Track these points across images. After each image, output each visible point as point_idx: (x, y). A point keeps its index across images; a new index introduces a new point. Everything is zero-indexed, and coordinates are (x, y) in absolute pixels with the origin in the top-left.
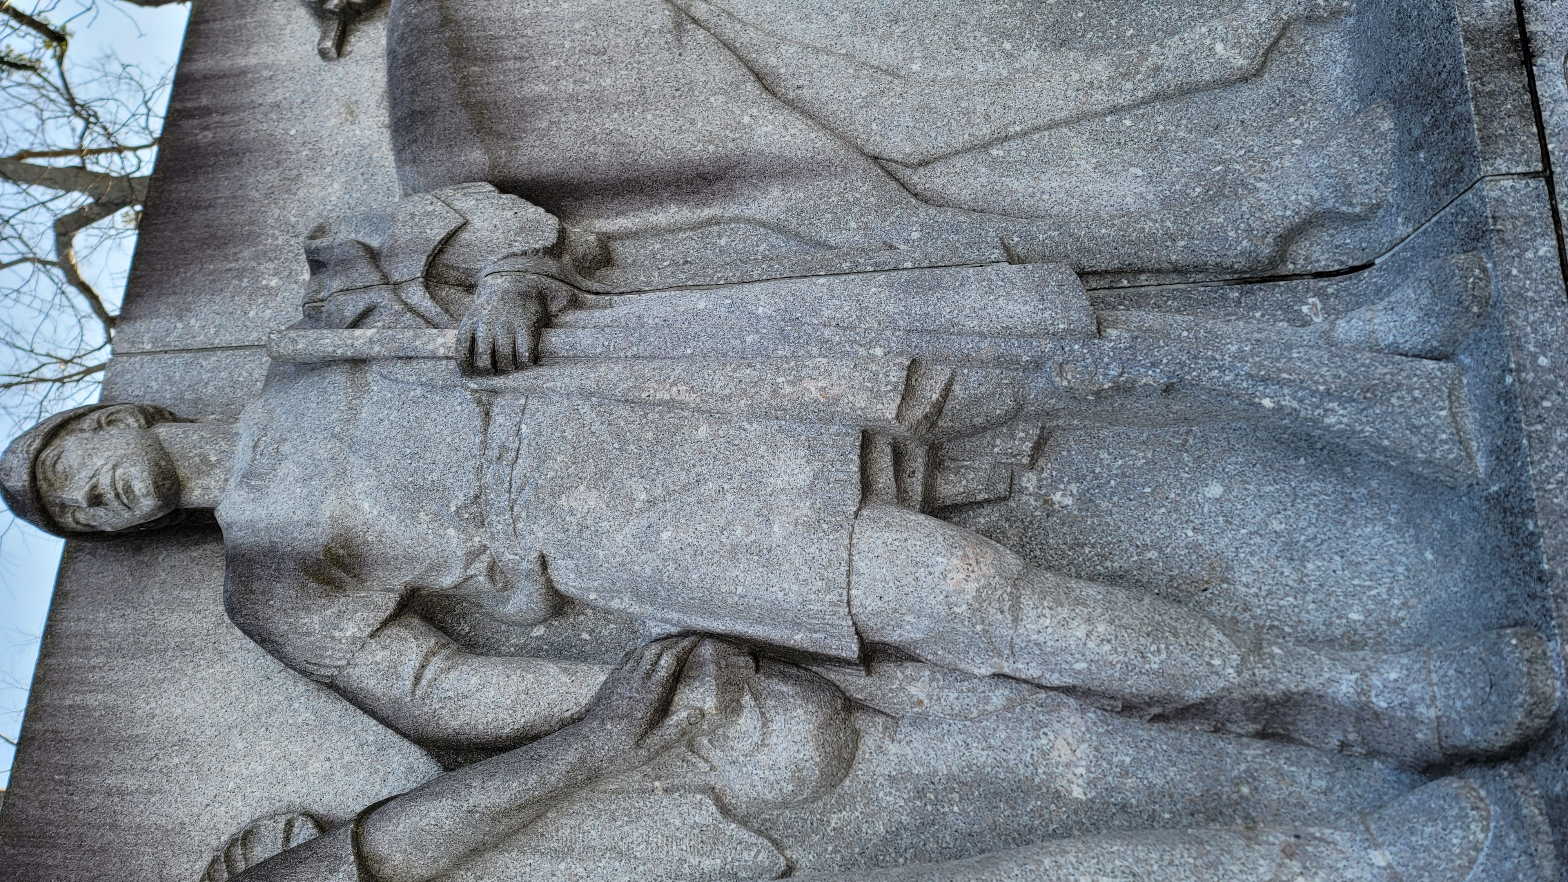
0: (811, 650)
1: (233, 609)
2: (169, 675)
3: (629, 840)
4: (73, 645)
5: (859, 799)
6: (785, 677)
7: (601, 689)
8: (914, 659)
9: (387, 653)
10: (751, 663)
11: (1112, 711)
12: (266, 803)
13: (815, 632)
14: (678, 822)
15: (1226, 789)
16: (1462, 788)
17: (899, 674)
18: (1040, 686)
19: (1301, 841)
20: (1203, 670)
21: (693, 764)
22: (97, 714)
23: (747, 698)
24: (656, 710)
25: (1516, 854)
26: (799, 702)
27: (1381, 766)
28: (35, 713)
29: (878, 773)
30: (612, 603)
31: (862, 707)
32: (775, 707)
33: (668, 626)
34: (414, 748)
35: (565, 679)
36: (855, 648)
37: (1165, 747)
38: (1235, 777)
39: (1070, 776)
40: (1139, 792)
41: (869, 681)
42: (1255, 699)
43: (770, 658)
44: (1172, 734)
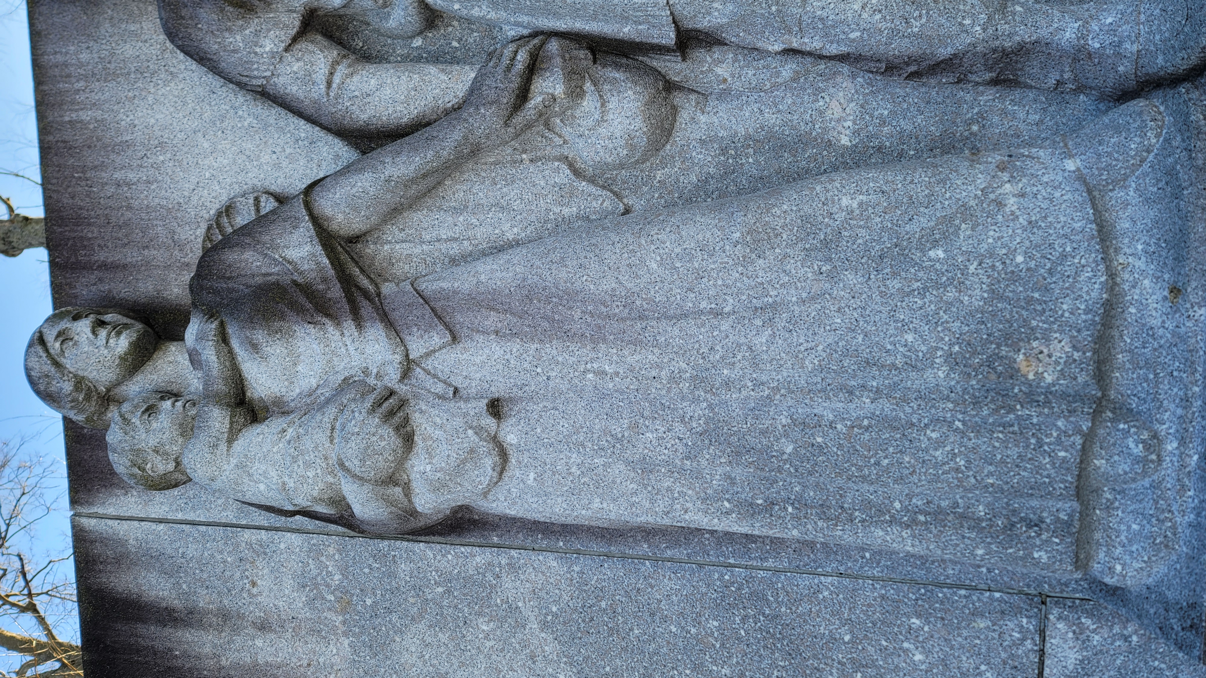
0: (637, 40)
1: (171, 33)
2: (137, 94)
3: (507, 198)
4: (57, 74)
5: (677, 158)
6: (617, 66)
7: (473, 83)
8: (721, 43)
9: (301, 64)
10: (590, 56)
11: (877, 72)
12: (236, 187)
13: (640, 24)
14: (542, 183)
15: (961, 128)
16: (1147, 106)
17: (708, 59)
18: (821, 57)
19: (1013, 159)
20: (955, 29)
21: (550, 139)
22: (91, 126)
23: (588, 85)
24: (518, 96)
25: (1178, 151)
26: (629, 85)
27: (1085, 99)
28: (44, 128)
29: (691, 138)
30: (473, 12)
31: (678, 87)
32: (610, 90)
33: (520, 29)
34: (337, 140)
35: (443, 77)
36: (673, 35)
37: (916, 100)
38: (969, 119)
39: (840, 128)
40: (892, 136)
41: (684, 65)
42: (995, 51)
43: (604, 52)
44: (923, 90)
